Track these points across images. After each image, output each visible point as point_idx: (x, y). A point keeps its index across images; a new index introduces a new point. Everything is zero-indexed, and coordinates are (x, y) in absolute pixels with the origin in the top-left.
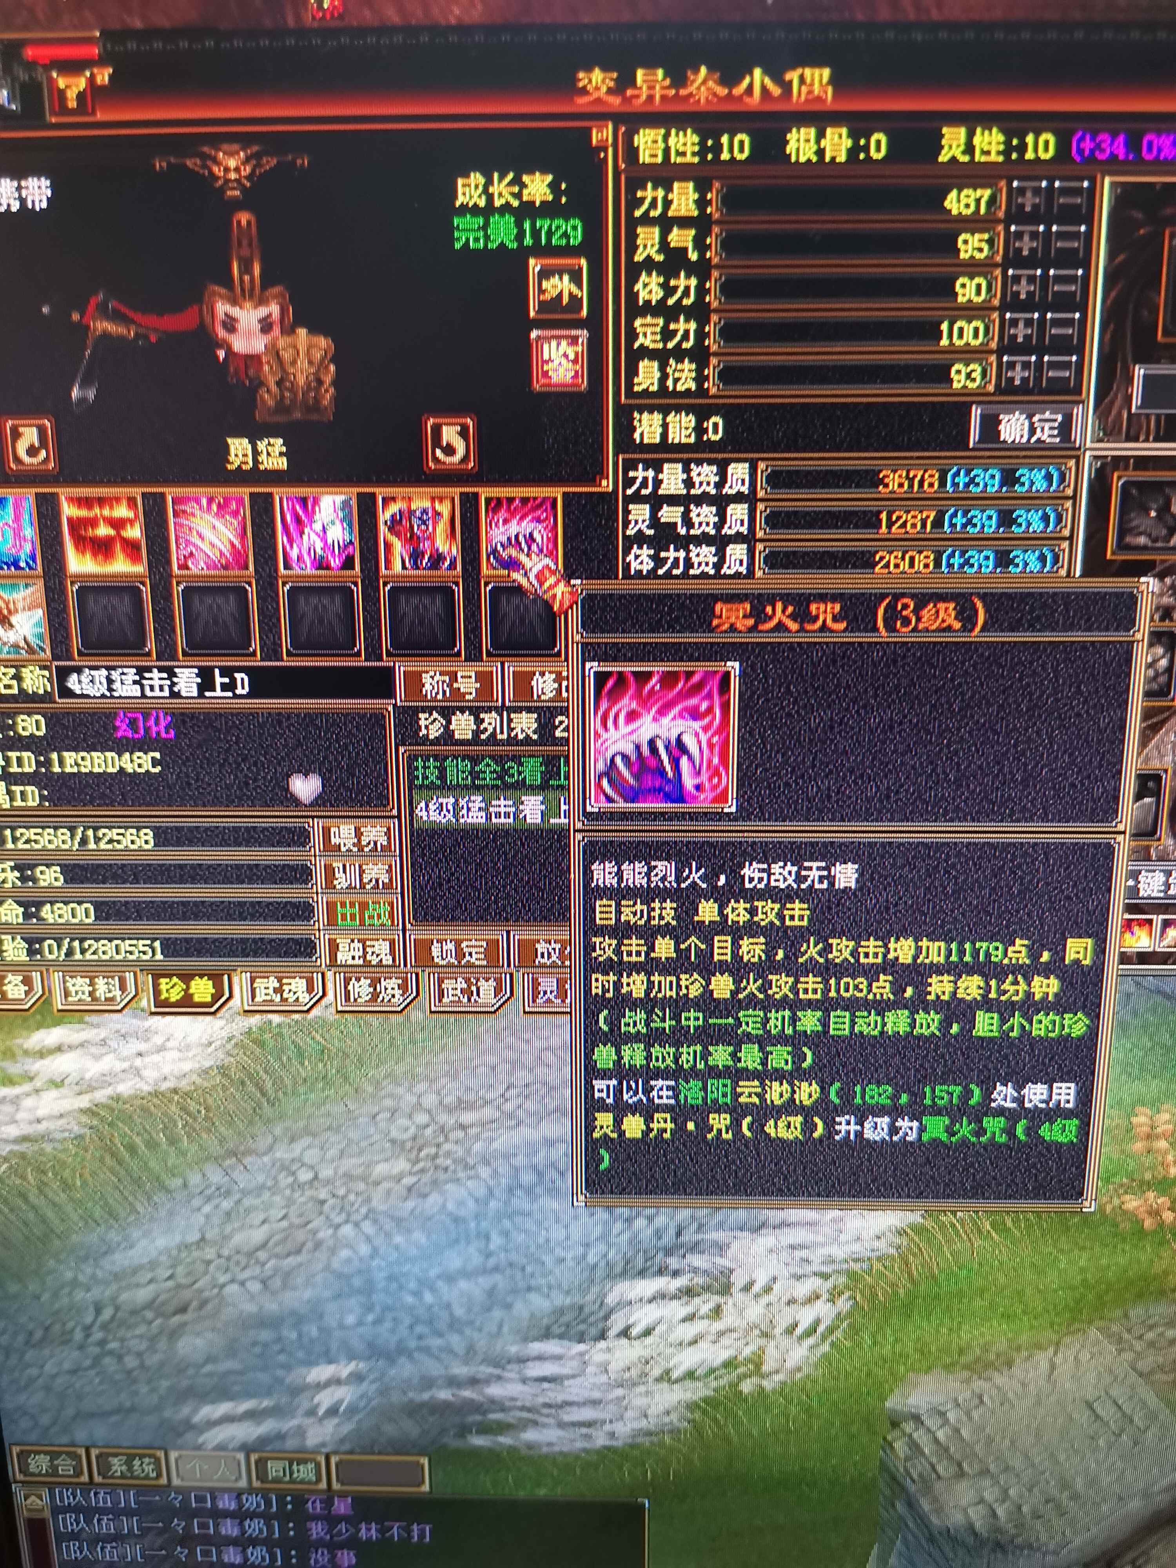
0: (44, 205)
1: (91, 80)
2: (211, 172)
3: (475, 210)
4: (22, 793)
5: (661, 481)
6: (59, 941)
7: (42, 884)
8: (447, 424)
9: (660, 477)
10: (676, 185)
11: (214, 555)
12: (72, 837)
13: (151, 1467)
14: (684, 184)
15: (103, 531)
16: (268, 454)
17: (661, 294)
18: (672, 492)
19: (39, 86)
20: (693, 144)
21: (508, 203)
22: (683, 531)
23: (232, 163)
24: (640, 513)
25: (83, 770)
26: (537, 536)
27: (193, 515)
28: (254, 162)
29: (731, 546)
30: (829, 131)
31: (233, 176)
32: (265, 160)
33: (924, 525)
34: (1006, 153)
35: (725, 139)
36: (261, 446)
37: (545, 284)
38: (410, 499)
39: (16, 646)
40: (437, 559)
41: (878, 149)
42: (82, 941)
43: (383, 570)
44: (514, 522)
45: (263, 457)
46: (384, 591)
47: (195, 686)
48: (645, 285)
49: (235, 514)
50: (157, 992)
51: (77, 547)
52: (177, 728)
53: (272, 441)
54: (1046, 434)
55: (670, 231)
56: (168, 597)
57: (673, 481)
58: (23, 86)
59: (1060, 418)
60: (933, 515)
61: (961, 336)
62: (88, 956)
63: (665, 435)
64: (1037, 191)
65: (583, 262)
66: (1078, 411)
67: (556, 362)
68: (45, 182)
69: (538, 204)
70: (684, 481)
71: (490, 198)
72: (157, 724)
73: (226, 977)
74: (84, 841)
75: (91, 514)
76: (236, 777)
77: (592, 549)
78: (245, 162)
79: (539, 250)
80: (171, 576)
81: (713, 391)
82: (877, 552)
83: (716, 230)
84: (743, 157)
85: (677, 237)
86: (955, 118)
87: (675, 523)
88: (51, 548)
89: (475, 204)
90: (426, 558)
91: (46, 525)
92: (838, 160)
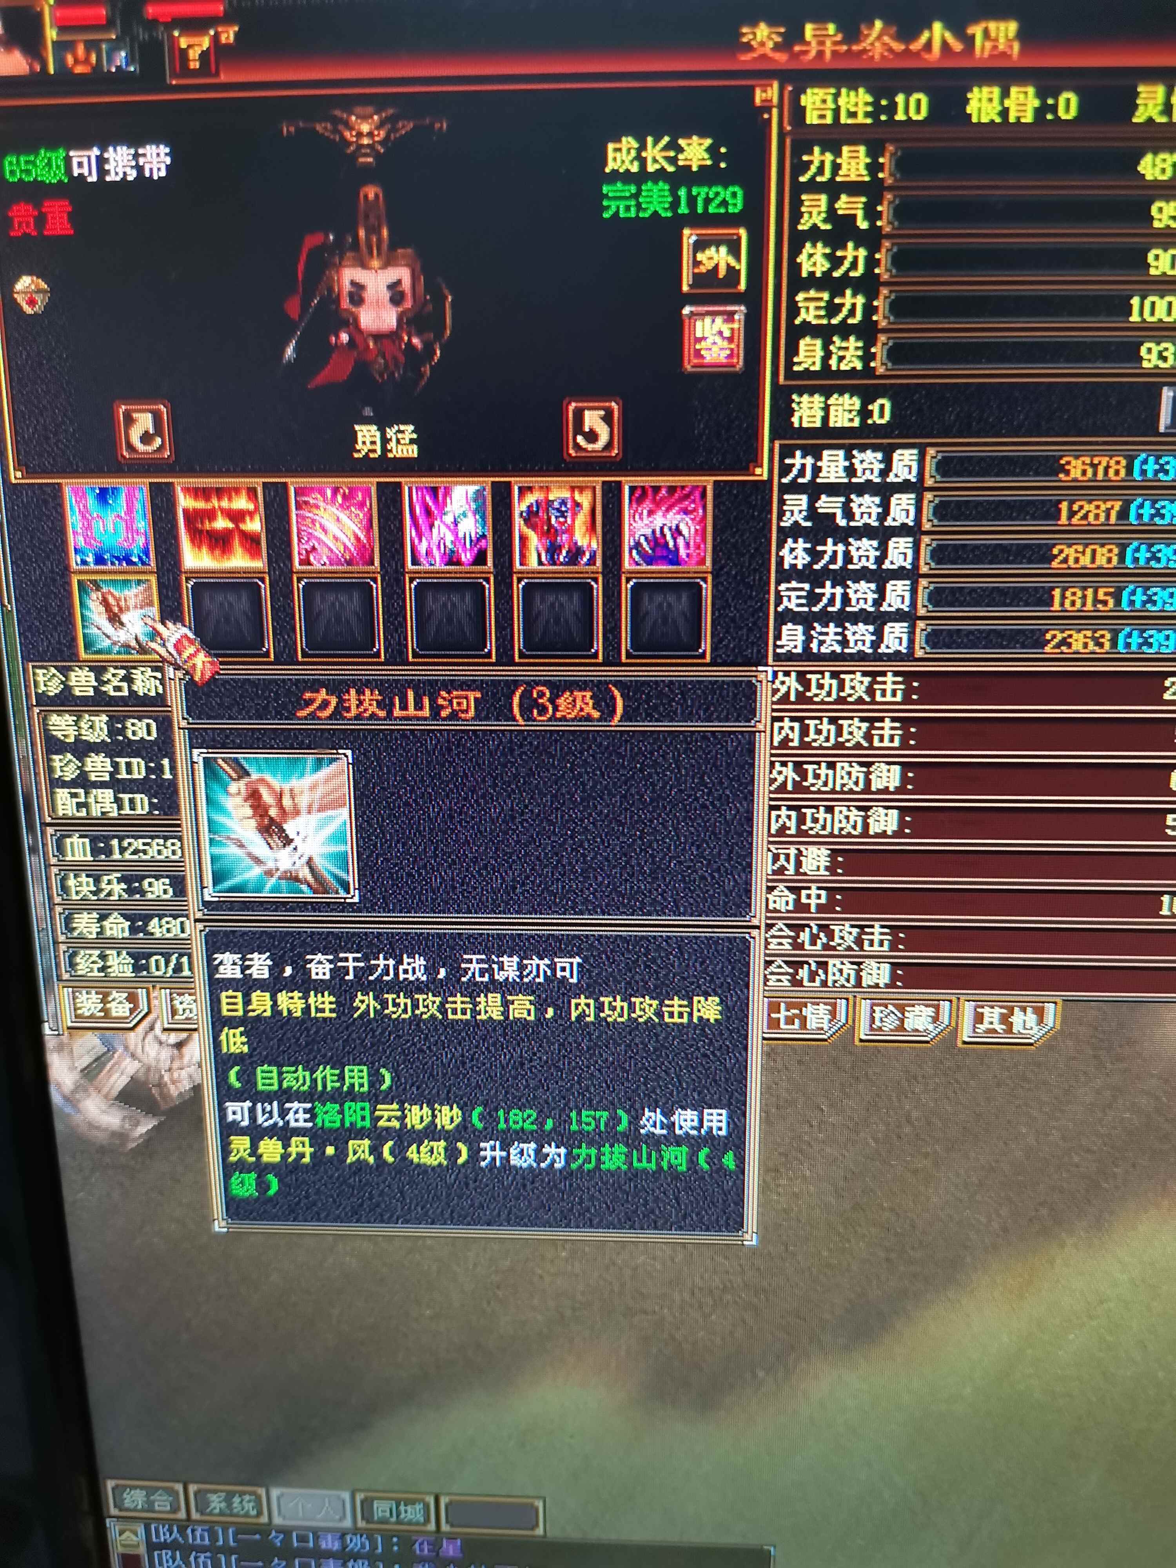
0: (163, 173)
1: (216, 38)
2: (342, 137)
3: (627, 177)
4: (132, 801)
5: (820, 469)
6: (167, 958)
7: (150, 896)
8: (590, 409)
9: (819, 464)
10: (845, 149)
11: (338, 549)
13: (251, 1504)
14: (855, 148)
15: (221, 523)
16: (398, 442)
17: (827, 265)
18: (832, 480)
19: (162, 44)
20: (867, 104)
21: (663, 168)
22: (842, 522)
23: (365, 128)
24: (797, 504)
26: (683, 527)
27: (317, 507)
28: (389, 126)
29: (895, 539)
30: (1014, 90)
31: (366, 141)
32: (400, 124)
33: (1108, 517)
35: (900, 99)
36: (390, 433)
37: (700, 257)
38: (548, 489)
39: (127, 647)
40: (576, 553)
41: (1068, 109)
43: (517, 566)
44: (660, 513)
45: (392, 445)
46: (518, 588)
49: (361, 505)
51: (192, 541)
53: (402, 427)
55: (838, 197)
56: (288, 594)
57: (833, 469)
58: (143, 47)
60: (1117, 505)
61: (1153, 312)
63: (826, 419)
65: (743, 232)
67: (710, 341)
68: (164, 149)
69: (695, 169)
71: (643, 162)
75: (209, 506)
77: (743, 541)
78: (378, 128)
79: (695, 220)
80: (292, 572)
81: (881, 370)
82: (1054, 545)
83: (889, 196)
84: (920, 118)
85: (844, 204)
86: (1152, 75)
87: (834, 514)
88: (165, 542)
89: (628, 171)
90: (564, 553)
91: (160, 518)
92: (1023, 120)
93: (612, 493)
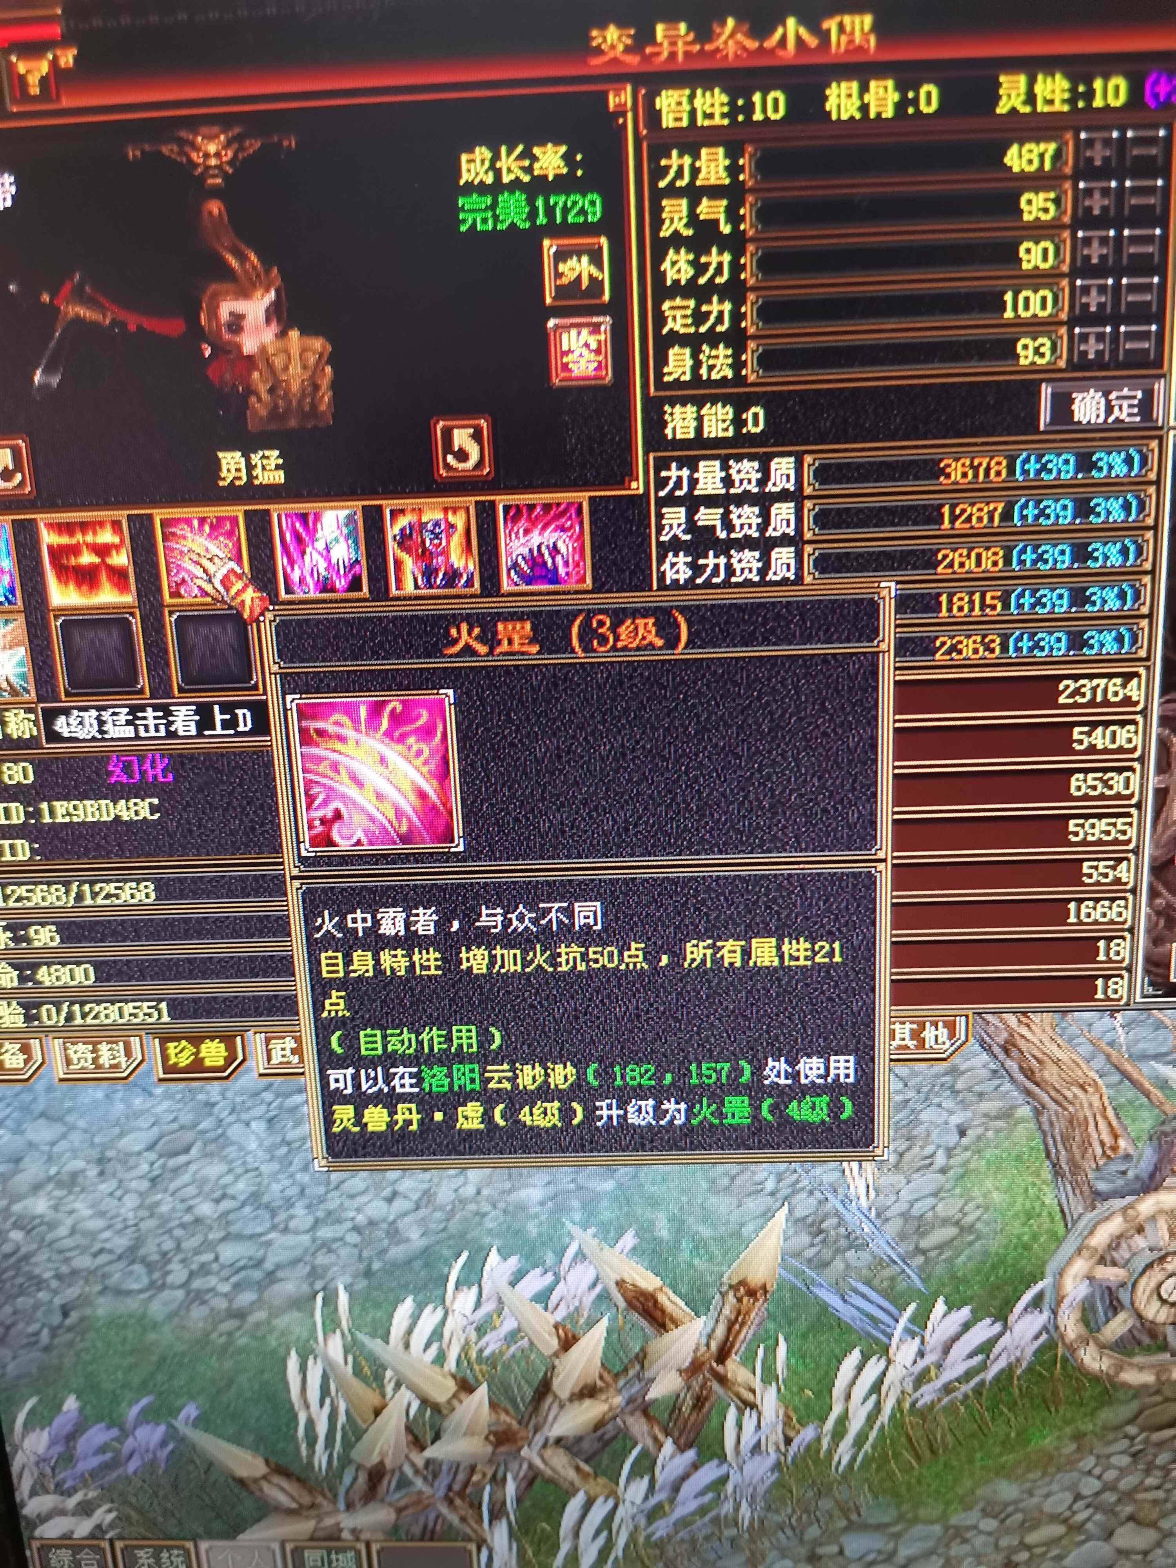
0: (9, 204)
1: (55, 63)
2: (190, 160)
3: (482, 189)
4: (12, 847)
5: (697, 480)
6: (58, 1006)
7: (36, 944)
8: (458, 427)
9: (696, 475)
10: (704, 151)
12: (67, 893)
14: (713, 150)
15: (87, 558)
16: (264, 468)
17: (691, 272)
18: (710, 492)
20: (722, 105)
21: (517, 178)
22: (723, 535)
23: (212, 148)
24: (675, 517)
25: (75, 819)
26: (561, 546)
27: (184, 538)
28: (235, 146)
29: (777, 550)
30: (873, 84)
31: (213, 162)
32: (247, 143)
33: (991, 519)
34: (1072, 101)
35: (757, 98)
36: (255, 459)
37: (561, 268)
38: (421, 511)
40: (452, 576)
41: (929, 102)
42: (82, 1004)
43: (394, 591)
44: (536, 532)
45: (258, 471)
47: (193, 724)
48: (674, 263)
49: (229, 535)
50: (165, 1057)
51: (59, 577)
52: (175, 771)
53: (267, 453)
54: (1124, 412)
55: (699, 203)
56: (161, 628)
57: (710, 480)
59: (1139, 394)
60: (1000, 507)
61: (1027, 307)
62: (89, 1020)
63: (699, 429)
64: (1108, 142)
65: (604, 241)
66: (1159, 387)
67: (577, 353)
68: (9, 179)
69: (551, 178)
70: (722, 480)
71: (498, 173)
72: (153, 768)
73: (239, 1039)
74: (80, 897)
75: (73, 541)
76: (241, 821)
77: (623, 558)
78: (227, 146)
79: (554, 230)
80: (162, 606)
81: (752, 378)
82: (939, 550)
83: (750, 199)
84: (778, 116)
85: (707, 209)
86: (1014, 65)
87: (714, 527)
88: (31, 580)
89: (481, 182)
90: (441, 576)
91: (25, 555)
92: (884, 116)
93: (486, 513)
